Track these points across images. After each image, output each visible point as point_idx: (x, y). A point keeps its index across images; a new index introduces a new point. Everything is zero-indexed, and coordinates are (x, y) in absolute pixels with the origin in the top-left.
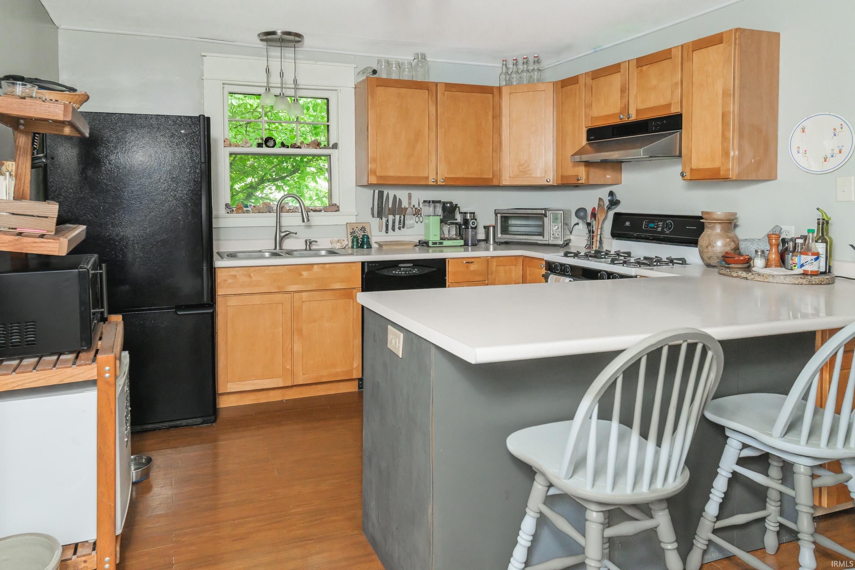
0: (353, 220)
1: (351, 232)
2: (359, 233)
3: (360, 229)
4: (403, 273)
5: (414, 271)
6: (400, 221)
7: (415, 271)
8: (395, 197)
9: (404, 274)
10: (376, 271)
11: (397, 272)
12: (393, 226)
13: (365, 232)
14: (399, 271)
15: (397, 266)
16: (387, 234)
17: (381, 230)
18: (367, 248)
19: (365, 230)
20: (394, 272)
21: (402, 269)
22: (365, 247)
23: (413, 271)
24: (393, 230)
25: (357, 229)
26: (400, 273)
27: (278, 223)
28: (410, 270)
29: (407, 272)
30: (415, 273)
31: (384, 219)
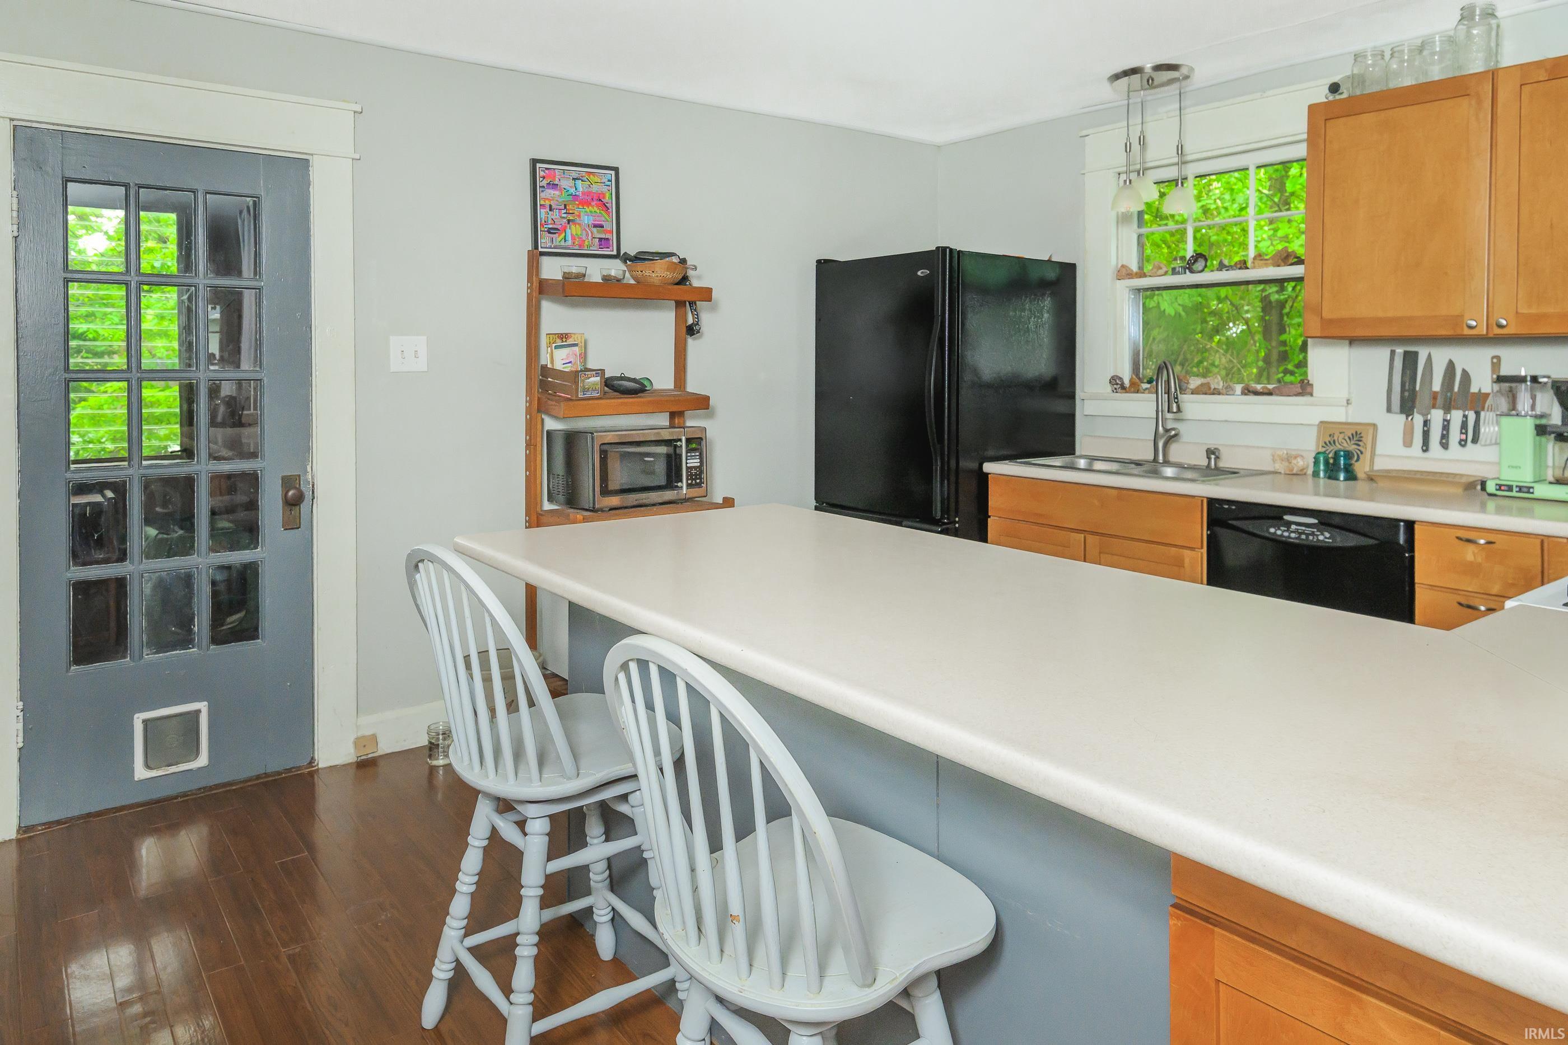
0: (1338, 415)
1: (1325, 443)
2: (1345, 445)
3: (1349, 438)
4: (1293, 535)
5: (1321, 538)
6: (1464, 426)
7: (1324, 537)
8: (1451, 366)
9: (1296, 538)
10: (1230, 520)
11: (1279, 532)
12: (1445, 438)
13: (1359, 445)
14: (1285, 531)
15: (1281, 518)
16: (1426, 455)
17: (1408, 443)
18: (1346, 479)
19: (1361, 441)
20: (1272, 530)
21: (1293, 527)
22: (1342, 477)
23: (1317, 535)
24: (1445, 445)
25: (1342, 436)
26: (1286, 534)
27: (1160, 413)
28: (1313, 534)
29: (1303, 537)
30: (1323, 541)
31: (1418, 419)
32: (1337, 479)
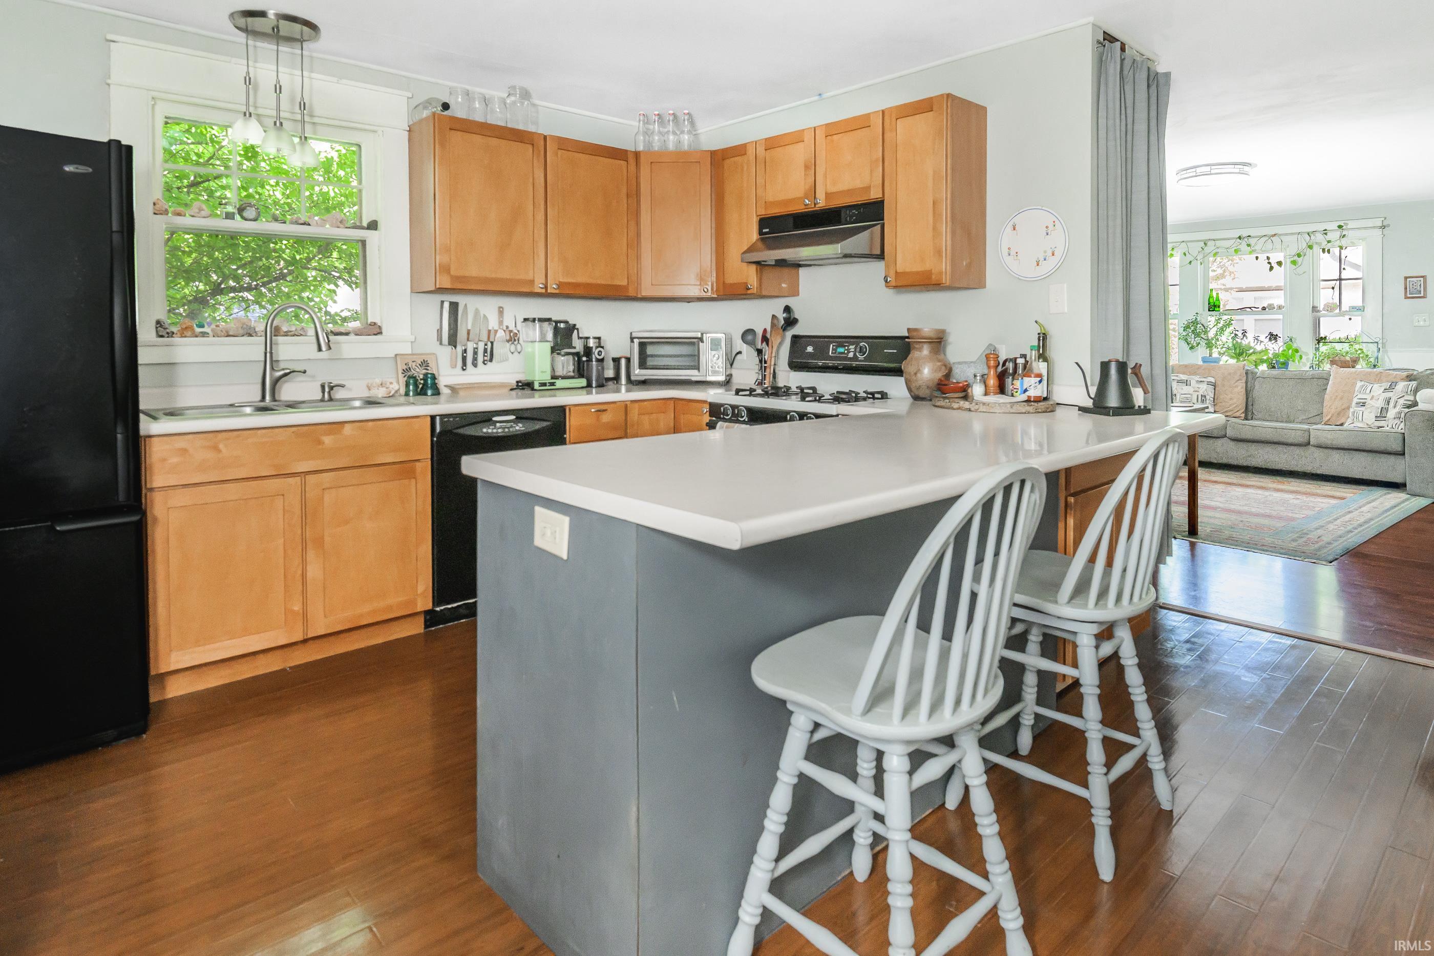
0: (407, 349)
1: (403, 370)
2: (418, 370)
3: (420, 365)
4: (500, 430)
5: (517, 428)
6: (485, 351)
7: (519, 427)
8: (477, 312)
9: (502, 432)
10: (454, 429)
11: (490, 431)
12: (475, 359)
13: (428, 370)
14: (493, 429)
15: (491, 420)
16: (464, 372)
17: (454, 366)
18: (433, 395)
19: (428, 366)
20: (485, 430)
21: (498, 425)
22: (429, 392)
23: (515, 427)
24: (475, 365)
25: (414, 364)
26: (495, 431)
27: (268, 355)
28: (512, 427)
29: (507, 430)
30: (519, 430)
31: (460, 349)
32: (426, 394)
